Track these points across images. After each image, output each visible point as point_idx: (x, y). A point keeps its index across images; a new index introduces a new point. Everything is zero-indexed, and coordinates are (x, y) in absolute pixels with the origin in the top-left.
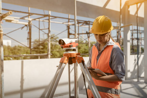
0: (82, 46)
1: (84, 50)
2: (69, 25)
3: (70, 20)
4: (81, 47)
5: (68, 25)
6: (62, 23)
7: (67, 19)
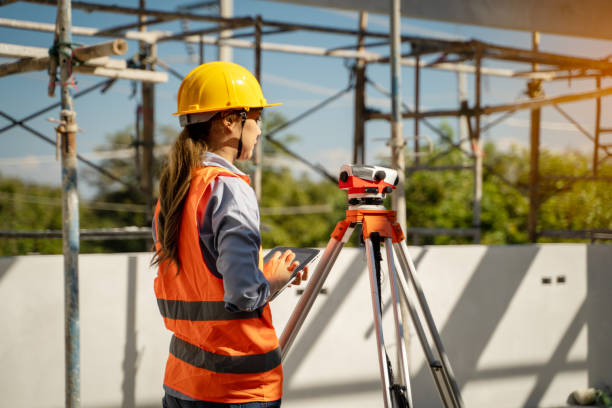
0: (448, 184)
1: (462, 213)
2: (361, 64)
3: (368, 40)
4: (447, 193)
5: (358, 59)
6: (321, 51)
7: (352, 33)
